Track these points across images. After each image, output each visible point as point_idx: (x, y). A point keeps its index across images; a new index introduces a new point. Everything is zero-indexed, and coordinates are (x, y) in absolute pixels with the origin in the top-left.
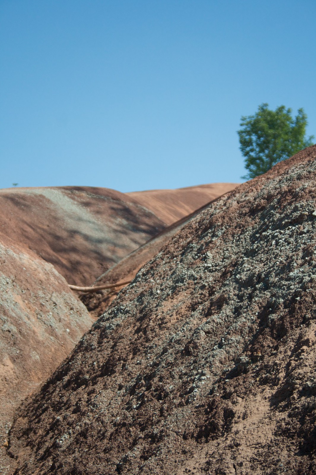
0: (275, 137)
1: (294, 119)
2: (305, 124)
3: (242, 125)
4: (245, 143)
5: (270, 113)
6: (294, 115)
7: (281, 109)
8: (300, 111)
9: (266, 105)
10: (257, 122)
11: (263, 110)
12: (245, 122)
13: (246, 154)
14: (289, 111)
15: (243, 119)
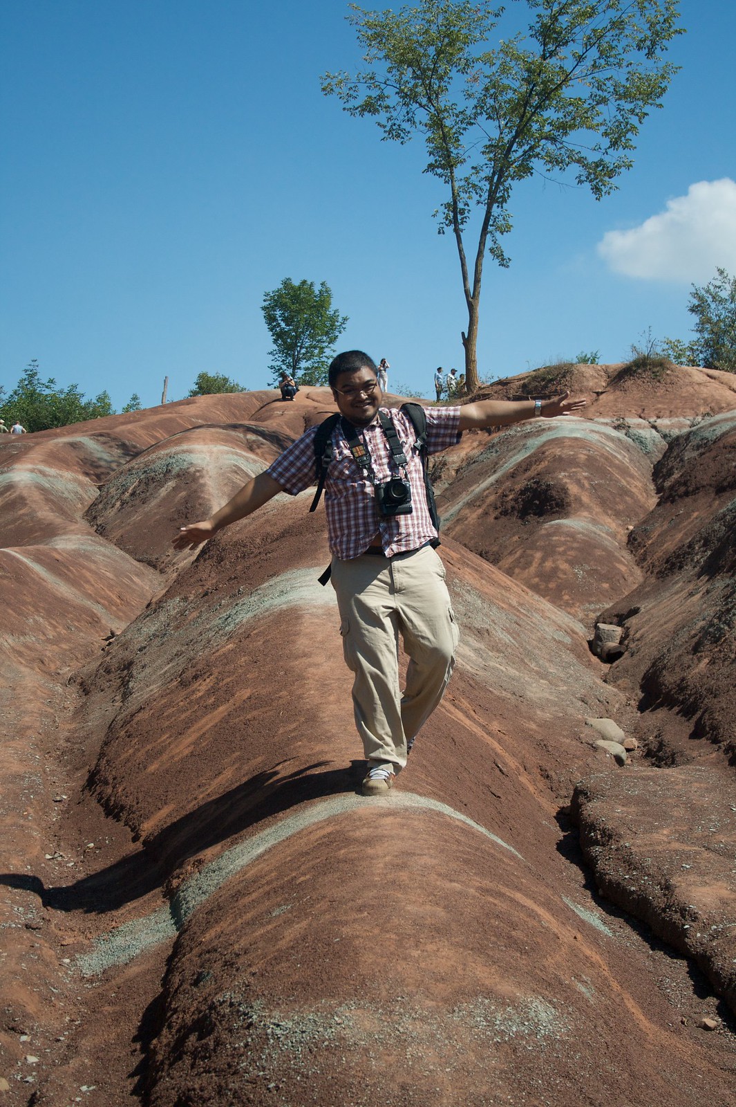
0: (299, 312)
1: (317, 292)
2: (329, 296)
3: (265, 301)
4: (271, 319)
5: (293, 288)
6: (317, 289)
7: (304, 282)
8: (322, 284)
9: (289, 279)
10: (280, 296)
11: (287, 283)
12: (268, 298)
13: (271, 330)
14: (312, 284)
15: (267, 295)
